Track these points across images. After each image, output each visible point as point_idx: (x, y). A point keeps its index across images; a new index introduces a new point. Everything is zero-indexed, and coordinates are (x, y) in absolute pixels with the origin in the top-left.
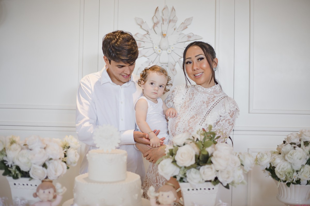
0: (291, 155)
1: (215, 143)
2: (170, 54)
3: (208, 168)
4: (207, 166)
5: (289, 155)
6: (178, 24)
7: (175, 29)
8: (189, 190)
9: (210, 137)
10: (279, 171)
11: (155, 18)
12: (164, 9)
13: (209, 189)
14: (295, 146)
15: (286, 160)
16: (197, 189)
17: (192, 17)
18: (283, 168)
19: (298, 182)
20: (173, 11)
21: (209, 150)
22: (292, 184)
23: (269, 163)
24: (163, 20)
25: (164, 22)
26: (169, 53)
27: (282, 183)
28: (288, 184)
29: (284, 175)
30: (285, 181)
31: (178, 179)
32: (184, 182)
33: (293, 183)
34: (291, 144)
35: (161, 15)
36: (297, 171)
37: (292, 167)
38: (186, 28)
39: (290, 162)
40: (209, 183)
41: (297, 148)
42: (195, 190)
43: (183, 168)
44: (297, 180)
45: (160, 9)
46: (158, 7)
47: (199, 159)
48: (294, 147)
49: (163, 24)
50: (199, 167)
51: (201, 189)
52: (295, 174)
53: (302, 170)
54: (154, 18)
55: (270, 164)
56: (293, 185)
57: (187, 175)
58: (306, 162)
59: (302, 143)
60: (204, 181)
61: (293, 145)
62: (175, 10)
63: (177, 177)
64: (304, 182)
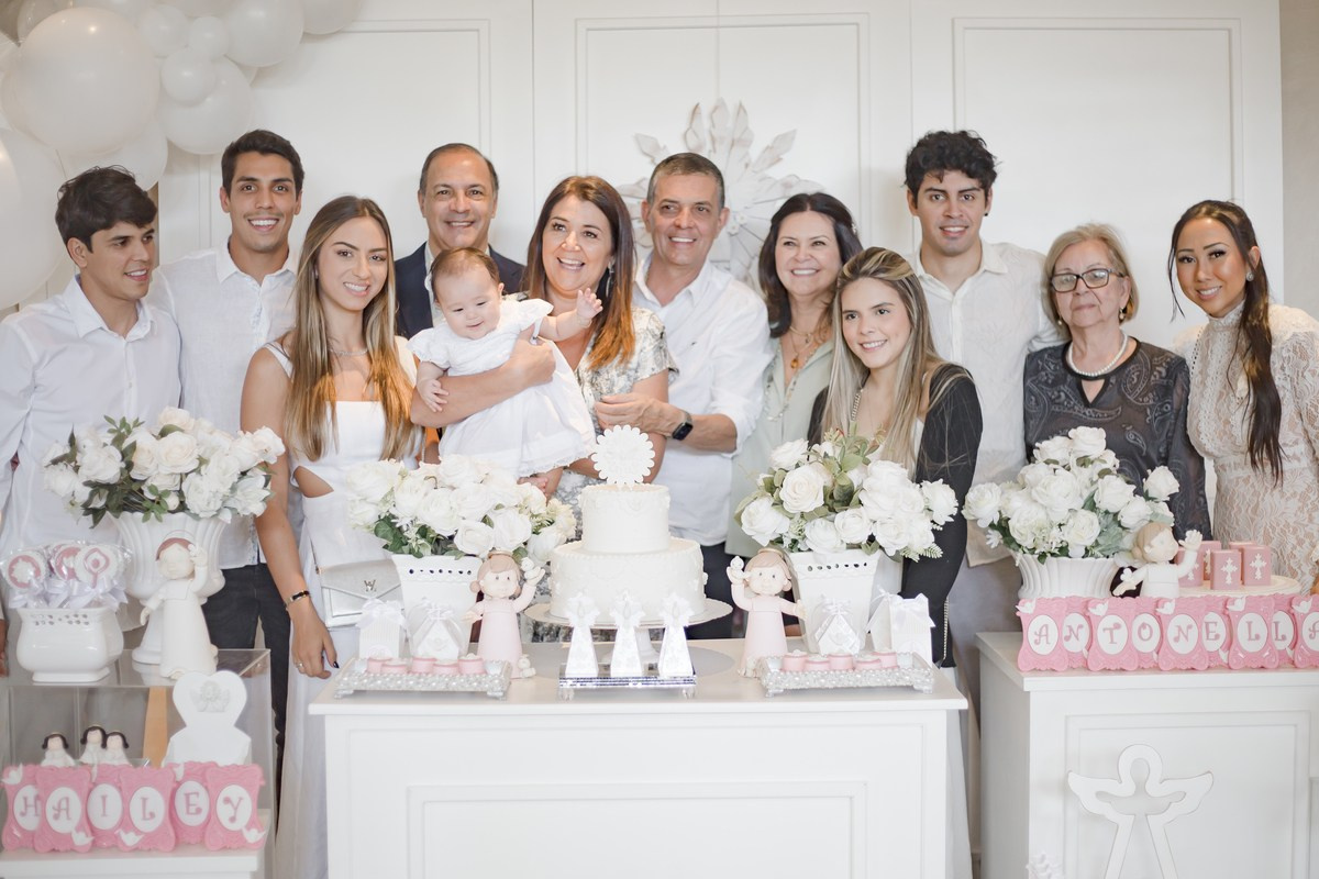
0: (1045, 488)
1: (867, 462)
2: (736, 234)
3: (854, 516)
4: (850, 511)
5: (1039, 488)
6: (755, 151)
7: (747, 165)
8: (810, 568)
9: (855, 449)
10: (1018, 525)
11: (690, 134)
12: (716, 108)
13: (856, 566)
14: (1056, 466)
15: (1036, 501)
16: (829, 567)
17: (795, 131)
18: (1027, 520)
19: (1063, 551)
20: (742, 111)
21: (854, 476)
22: (1049, 555)
23: (998, 509)
24: (713, 141)
25: (717, 145)
26: (733, 232)
27: (1029, 556)
28: (1042, 557)
29: (1030, 535)
30: (1032, 551)
31: (787, 542)
32: (799, 550)
33: (1053, 555)
34: (1047, 462)
35: (706, 123)
36: (1060, 525)
37: (1047, 515)
38: (779, 160)
39: (1042, 505)
40: (857, 551)
41: (1061, 471)
42: (825, 568)
43: (797, 517)
44: (1060, 545)
45: (705, 110)
46: (697, 106)
47: (832, 496)
48: (1055, 470)
49: (715, 151)
50: (833, 515)
51: (838, 566)
52: (1056, 530)
53: (1071, 521)
54: (688, 136)
55: (1000, 512)
56: (1054, 559)
57: (806, 533)
58: (1082, 504)
59: (1072, 461)
60: (845, 545)
61: (1052, 466)
62: (745, 111)
63: (784, 539)
64: (1076, 551)
